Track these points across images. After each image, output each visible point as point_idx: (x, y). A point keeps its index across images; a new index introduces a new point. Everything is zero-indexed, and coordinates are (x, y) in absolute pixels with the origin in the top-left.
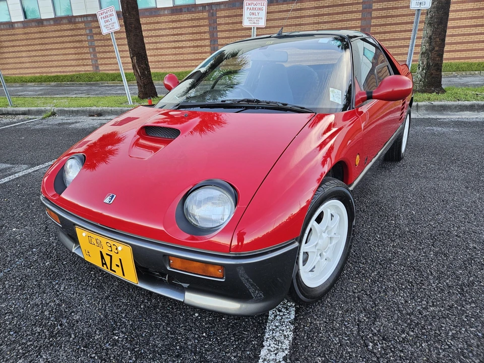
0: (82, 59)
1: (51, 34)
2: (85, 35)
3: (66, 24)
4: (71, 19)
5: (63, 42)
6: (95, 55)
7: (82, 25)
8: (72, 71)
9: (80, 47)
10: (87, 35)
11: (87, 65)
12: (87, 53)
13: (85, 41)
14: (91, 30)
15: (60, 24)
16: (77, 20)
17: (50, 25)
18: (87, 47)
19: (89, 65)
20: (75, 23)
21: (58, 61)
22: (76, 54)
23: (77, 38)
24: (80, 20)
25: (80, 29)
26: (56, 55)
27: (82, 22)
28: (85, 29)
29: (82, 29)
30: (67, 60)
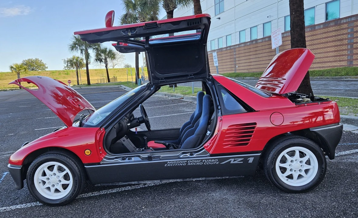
0: (340, 56)
1: (319, 37)
2: (346, 34)
3: (332, 26)
4: (338, 22)
5: (327, 42)
6: (351, 52)
7: (345, 26)
8: (330, 67)
9: (340, 45)
10: (348, 34)
11: (343, 61)
12: (345, 50)
13: (346, 39)
14: (352, 29)
15: (327, 27)
16: (342, 22)
17: (320, 29)
18: (346, 45)
19: (345, 60)
20: (340, 24)
21: (320, 58)
22: (335, 51)
23: (339, 37)
24: (345, 21)
25: (343, 29)
26: (319, 53)
27: (346, 23)
28: (348, 28)
29: (345, 29)
30: (327, 57)
